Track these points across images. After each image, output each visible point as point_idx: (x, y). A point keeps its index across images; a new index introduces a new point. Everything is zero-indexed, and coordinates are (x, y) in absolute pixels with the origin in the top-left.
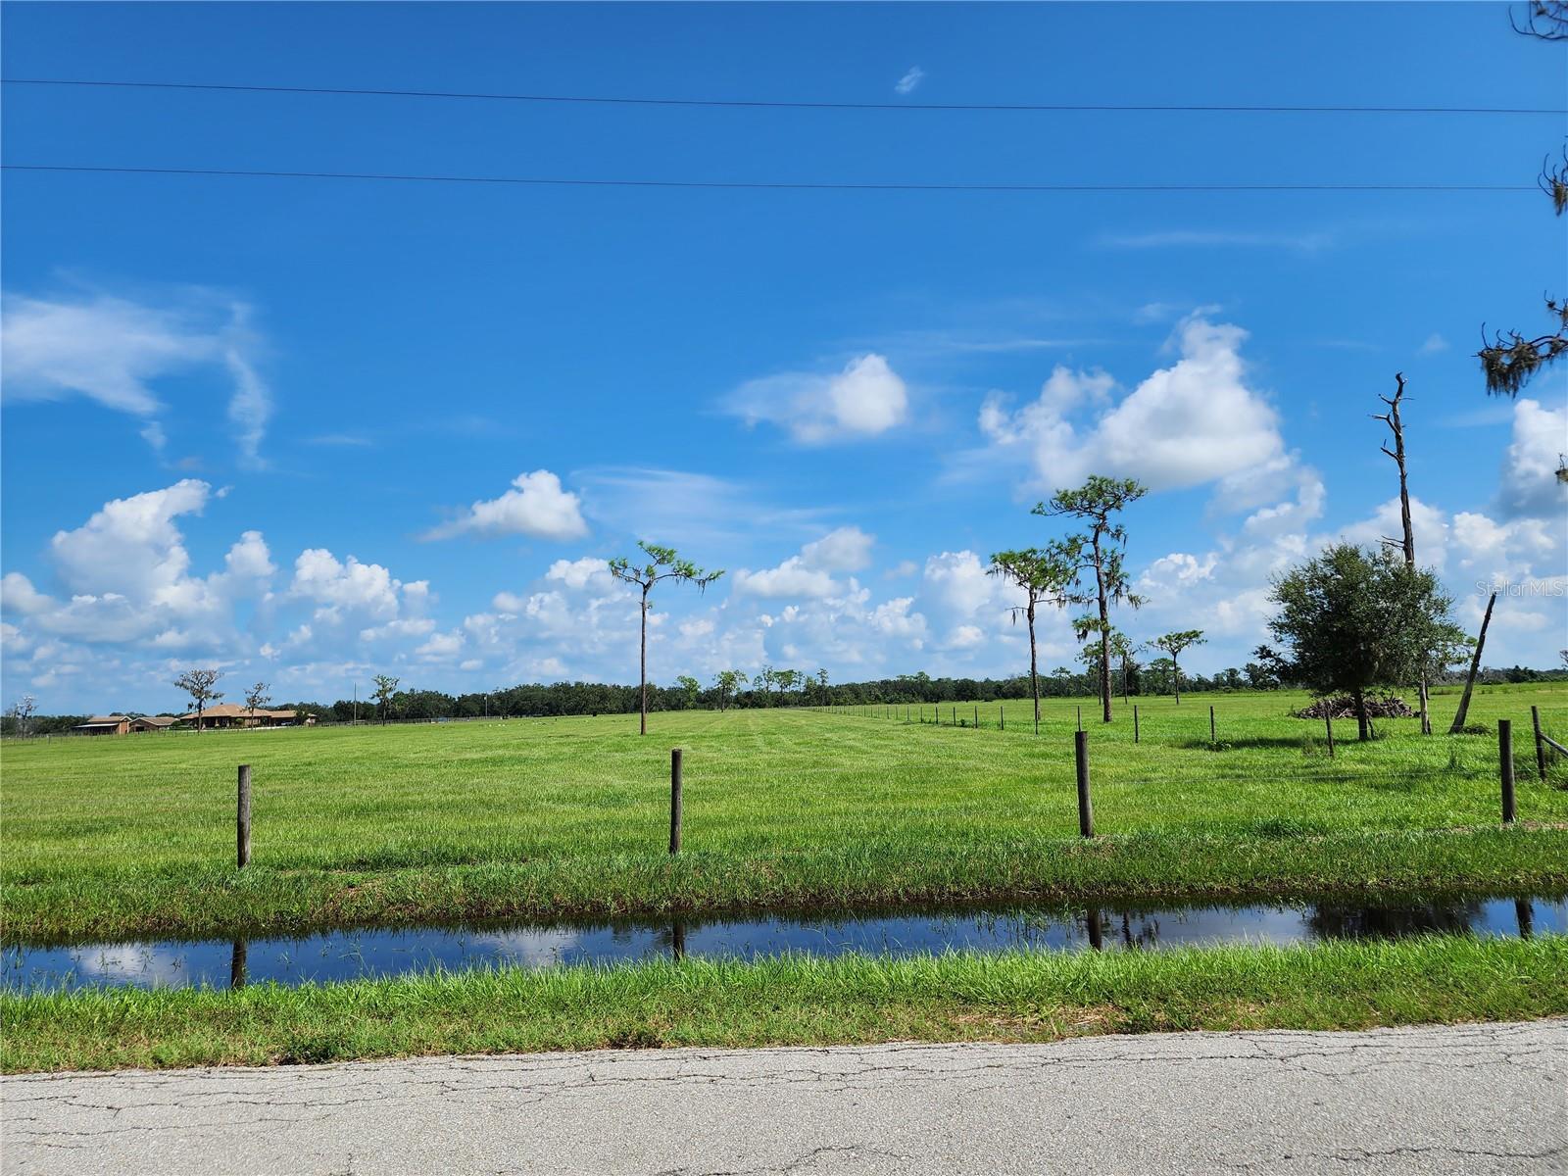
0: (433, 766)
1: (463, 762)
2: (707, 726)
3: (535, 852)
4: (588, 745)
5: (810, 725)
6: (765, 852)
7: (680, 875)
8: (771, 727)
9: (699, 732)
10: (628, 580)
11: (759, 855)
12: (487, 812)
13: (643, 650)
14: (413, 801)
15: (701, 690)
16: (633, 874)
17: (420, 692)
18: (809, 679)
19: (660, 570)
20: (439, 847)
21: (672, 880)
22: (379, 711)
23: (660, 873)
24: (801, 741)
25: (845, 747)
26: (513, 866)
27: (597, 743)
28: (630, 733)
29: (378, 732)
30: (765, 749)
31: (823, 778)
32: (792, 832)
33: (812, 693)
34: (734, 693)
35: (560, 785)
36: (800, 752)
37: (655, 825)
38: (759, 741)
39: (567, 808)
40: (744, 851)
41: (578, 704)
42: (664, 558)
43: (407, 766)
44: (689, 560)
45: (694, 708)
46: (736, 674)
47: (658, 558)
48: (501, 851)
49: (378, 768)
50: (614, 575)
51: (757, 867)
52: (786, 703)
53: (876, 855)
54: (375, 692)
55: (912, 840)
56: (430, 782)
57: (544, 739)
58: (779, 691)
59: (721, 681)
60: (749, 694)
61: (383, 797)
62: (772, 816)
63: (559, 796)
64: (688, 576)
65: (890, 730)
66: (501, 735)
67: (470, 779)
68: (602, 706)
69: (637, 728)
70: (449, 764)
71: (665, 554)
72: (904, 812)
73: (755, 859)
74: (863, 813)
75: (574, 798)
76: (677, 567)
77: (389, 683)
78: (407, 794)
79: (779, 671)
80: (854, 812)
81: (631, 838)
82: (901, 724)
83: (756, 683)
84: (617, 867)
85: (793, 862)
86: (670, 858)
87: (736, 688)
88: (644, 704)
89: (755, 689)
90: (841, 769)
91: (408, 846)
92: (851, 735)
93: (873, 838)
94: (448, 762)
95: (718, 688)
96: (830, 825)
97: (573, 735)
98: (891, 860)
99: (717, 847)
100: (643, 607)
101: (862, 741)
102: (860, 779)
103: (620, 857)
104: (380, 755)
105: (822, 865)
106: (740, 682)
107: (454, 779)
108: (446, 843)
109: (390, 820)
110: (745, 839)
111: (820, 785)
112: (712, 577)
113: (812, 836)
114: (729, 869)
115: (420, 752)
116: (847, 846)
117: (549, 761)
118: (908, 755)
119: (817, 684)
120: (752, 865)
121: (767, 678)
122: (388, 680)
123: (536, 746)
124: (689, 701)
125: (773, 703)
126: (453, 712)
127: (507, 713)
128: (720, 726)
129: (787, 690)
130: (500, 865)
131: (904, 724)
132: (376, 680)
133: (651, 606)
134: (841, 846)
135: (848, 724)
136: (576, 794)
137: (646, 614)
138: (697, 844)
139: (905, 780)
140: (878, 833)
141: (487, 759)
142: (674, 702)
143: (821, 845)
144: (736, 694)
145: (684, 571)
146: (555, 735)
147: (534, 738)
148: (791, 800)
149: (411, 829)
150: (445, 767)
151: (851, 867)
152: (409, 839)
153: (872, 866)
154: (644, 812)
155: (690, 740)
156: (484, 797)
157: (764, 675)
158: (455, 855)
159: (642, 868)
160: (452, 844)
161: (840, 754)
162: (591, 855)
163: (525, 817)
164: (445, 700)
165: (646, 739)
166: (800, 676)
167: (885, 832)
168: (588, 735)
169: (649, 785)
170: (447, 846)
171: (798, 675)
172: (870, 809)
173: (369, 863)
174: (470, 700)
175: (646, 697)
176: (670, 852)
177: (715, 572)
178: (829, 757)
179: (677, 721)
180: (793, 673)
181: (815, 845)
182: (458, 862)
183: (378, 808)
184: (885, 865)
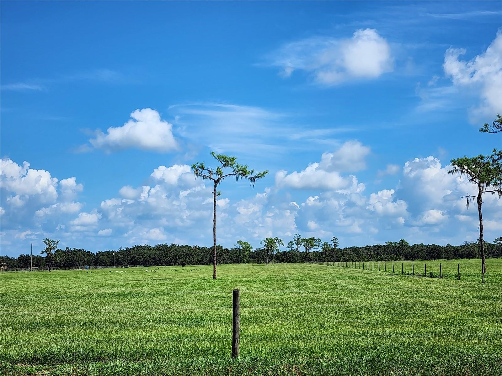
0: (80, 298)
1: (99, 295)
2: (257, 274)
3: (145, 354)
4: (178, 285)
5: (326, 275)
6: (294, 359)
7: (238, 372)
8: (299, 276)
9: (251, 278)
10: (205, 177)
11: (290, 361)
12: (115, 328)
13: (214, 224)
14: (68, 320)
15: (253, 250)
16: (208, 370)
17: (72, 249)
18: (325, 244)
19: (226, 171)
20: (84, 351)
21: (233, 375)
22: (46, 262)
23: (225, 371)
24: (320, 285)
25: (350, 289)
26: (130, 364)
27: (185, 284)
28: (206, 278)
29: (46, 275)
30: (295, 290)
31: (334, 310)
32: (313, 346)
33: (328, 253)
34: (274, 253)
35: (161, 311)
36: (319, 293)
37: (222, 339)
38: (291, 285)
39: (165, 326)
40: (281, 359)
41: (173, 258)
42: (228, 163)
43: (64, 297)
44: (244, 164)
45: (248, 262)
46: (276, 240)
47: (224, 163)
48: (123, 353)
49: (46, 298)
50: (196, 175)
51: (290, 368)
52: (310, 260)
53: (370, 362)
54: (44, 249)
55: (395, 353)
56: (79, 308)
57: (151, 281)
58: (305, 251)
59: (266, 244)
60: (284, 253)
61: (48, 317)
62: (300, 335)
63: (160, 319)
64: (244, 175)
65: (381, 279)
66: (123, 278)
67: (104, 306)
68: (188, 260)
69: (211, 275)
70: (90, 296)
71: (229, 160)
72: (390, 334)
73: (288, 363)
74: (361, 334)
75: (170, 320)
76: (236, 169)
77: (53, 243)
78: (64, 315)
79: (305, 239)
80: (355, 333)
81: (206, 347)
82: (388, 275)
83: (289, 246)
84: (197, 366)
85: (314, 366)
86: (232, 361)
87: (276, 249)
88: (215, 260)
89: (289, 250)
90: (347, 305)
91: (64, 349)
92: (354, 282)
93: (368, 351)
94: (90, 295)
95: (264, 249)
96: (339, 342)
97: (169, 279)
98: (380, 366)
99: (263, 355)
100: (214, 196)
101: (362, 286)
102: (360, 312)
103: (199, 359)
104: (47, 290)
105: (333, 369)
106: (279, 245)
107: (93, 306)
108: (88, 348)
109: (53, 332)
110: (281, 349)
111: (332, 315)
112: (260, 176)
113: (326, 349)
114: (271, 369)
115: (72, 288)
116: (350, 356)
117: (154, 295)
118: (393, 296)
119: (331, 247)
120: (286, 367)
121: (297, 243)
122: (52, 241)
123: (146, 286)
124: (245, 257)
125: (301, 259)
126: (93, 262)
127: (128, 264)
128: (265, 275)
129: (310, 251)
130: (122, 362)
131: (390, 275)
132: (44, 242)
133: (219, 195)
134: (346, 356)
135: (351, 274)
136: (171, 317)
137: (216, 200)
138: (250, 352)
139: (391, 313)
140: (371, 348)
141: (114, 294)
142: (235, 258)
143: (332, 355)
144: (276, 253)
145: (241, 172)
146: (158, 278)
147: (144, 280)
148: (312, 324)
149: (66, 338)
150: (88, 299)
151: (353, 370)
152: (65, 345)
153: (367, 370)
154: (215, 330)
155: (245, 283)
156: (112, 318)
157: (295, 241)
158: (93, 355)
159: (213, 367)
160: (92, 348)
161: (346, 295)
162: (181, 357)
163: (138, 331)
164: (88, 255)
165: (216, 282)
166: (319, 241)
167: (376, 348)
168: (179, 279)
169: (218, 313)
170: (89, 349)
171: (317, 240)
172: (366, 332)
173: (40, 359)
174: (104, 255)
175: (217, 254)
176: (232, 357)
177: (262, 172)
178: (339, 296)
179: (237, 270)
180: (315, 239)
181: (329, 355)
182: (96, 360)
183: (45, 324)
184: (376, 369)
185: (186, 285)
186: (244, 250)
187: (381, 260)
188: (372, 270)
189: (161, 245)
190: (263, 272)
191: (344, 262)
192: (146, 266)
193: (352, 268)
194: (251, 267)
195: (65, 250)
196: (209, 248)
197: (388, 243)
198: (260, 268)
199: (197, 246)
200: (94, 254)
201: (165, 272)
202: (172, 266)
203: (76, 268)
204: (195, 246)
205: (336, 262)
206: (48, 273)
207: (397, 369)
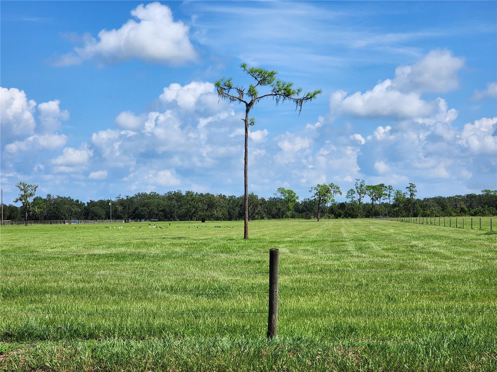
0: (67, 259)
1: (92, 257)
2: (304, 233)
3: (152, 332)
4: (196, 246)
5: (398, 234)
6: (352, 340)
7: (276, 357)
8: (362, 235)
9: (297, 238)
10: (233, 99)
11: (346, 342)
12: (112, 298)
13: (246, 163)
14: (50, 287)
15: (300, 200)
16: (235, 353)
17: (55, 197)
18: (398, 193)
20: (71, 325)
21: (269, 360)
22: (22, 213)
23: (258, 353)
24: (389, 246)
25: (430, 253)
26: (132, 343)
27: (205, 244)
28: (234, 237)
29: (22, 231)
30: (355, 254)
31: (408, 279)
32: (377, 324)
33: (401, 205)
34: (329, 205)
35: (173, 278)
36: (388, 256)
37: (255, 313)
38: (351, 247)
39: (179, 297)
40: (333, 339)
41: (189, 211)
42: (264, 79)
43: (45, 259)
44: (287, 81)
45: (293, 217)
46: (331, 188)
47: (259, 79)
48: (123, 329)
49: (22, 260)
50: (220, 95)
51: (345, 352)
52: (376, 214)
53: (453, 345)
54: (18, 197)
55: (488, 334)
56: (65, 272)
57: (160, 240)
58: (370, 203)
59: (317, 193)
60: (342, 206)
61: (25, 283)
62: (360, 310)
63: (172, 288)
64: (287, 96)
65: (473, 239)
66: (123, 236)
67: (98, 271)
68: (210, 214)
69: (241, 233)
70: (80, 258)
71: (266, 75)
72: (482, 310)
73: (343, 345)
74: (443, 310)
75: (185, 290)
76: (277, 87)
77: (29, 189)
78: (45, 281)
79: (370, 185)
80: (435, 308)
81: (233, 324)
82: (483, 234)
83: (349, 195)
84: (221, 347)
85: (378, 349)
86: (268, 341)
87: (331, 199)
88: (247, 212)
89: (348, 201)
90: (425, 272)
91: (46, 323)
92: (436, 243)
93: (452, 331)
94: (79, 256)
95: (315, 199)
96: (412, 319)
97: (184, 238)
98: (468, 350)
99: (310, 334)
100: (245, 124)
101: (447, 248)
102: (443, 281)
103: (224, 339)
104: (23, 249)
105: (404, 353)
106: (335, 194)
107: (84, 270)
108: (77, 322)
109: (32, 302)
110: (335, 328)
111: (405, 285)
112: (309, 97)
113: (396, 328)
114: (320, 353)
115: (56, 247)
116: (427, 337)
117: (163, 258)
118: (489, 261)
119: (406, 197)
120: (340, 350)
121: (359, 191)
122: (28, 186)
123: (152, 246)
124: (288, 210)
125: (364, 214)
126: (84, 215)
127: (129, 217)
128: (316, 233)
129: (377, 202)
130: (122, 341)
131: (486, 234)
132: (18, 186)
133: (252, 123)
134: (422, 337)
135: (433, 233)
136: (186, 286)
137: (248, 131)
138: (292, 331)
139: (485, 282)
140: (456, 327)
141: (111, 255)
142: (274, 211)
143: (403, 336)
144: (330, 205)
145: (283, 91)
146: (169, 237)
147: (151, 239)
148: (377, 297)
149: (48, 310)
150: (77, 261)
151: (430, 355)
152: (46, 318)
153: (449, 355)
154: (246, 303)
155: (288, 245)
156: (109, 286)
157: (357, 189)
158: (84, 331)
159: (243, 348)
160: (82, 323)
161: (425, 259)
162: (200, 336)
163: (143, 303)
164: (77, 205)
165: (248, 242)
166: (390, 189)
167: (463, 326)
168: (198, 238)
169: (250, 281)
170: (79, 324)
171: (388, 188)
172: (451, 307)
173: (14, 335)
174: (98, 205)
175: (249, 206)
176: (268, 336)
177: (312, 92)
178: (415, 261)
179: (277, 228)
180: (384, 186)
181: (398, 336)
182: (87, 338)
183: (21, 291)
184: (462, 354)
185: (206, 246)
186: (288, 201)
187: (475, 214)
188: (461, 228)
189: (173, 193)
190: (313, 230)
191: (423, 217)
192: (154, 221)
193: (435, 225)
194: (296, 223)
195: (45, 198)
196: (238, 198)
197: (486, 192)
198: (309, 225)
199: (222, 195)
200: (84, 204)
201: (179, 229)
202: (188, 222)
203: (61, 223)
204: (219, 194)
205: (412, 217)
206: (24, 228)
207: (491, 354)
